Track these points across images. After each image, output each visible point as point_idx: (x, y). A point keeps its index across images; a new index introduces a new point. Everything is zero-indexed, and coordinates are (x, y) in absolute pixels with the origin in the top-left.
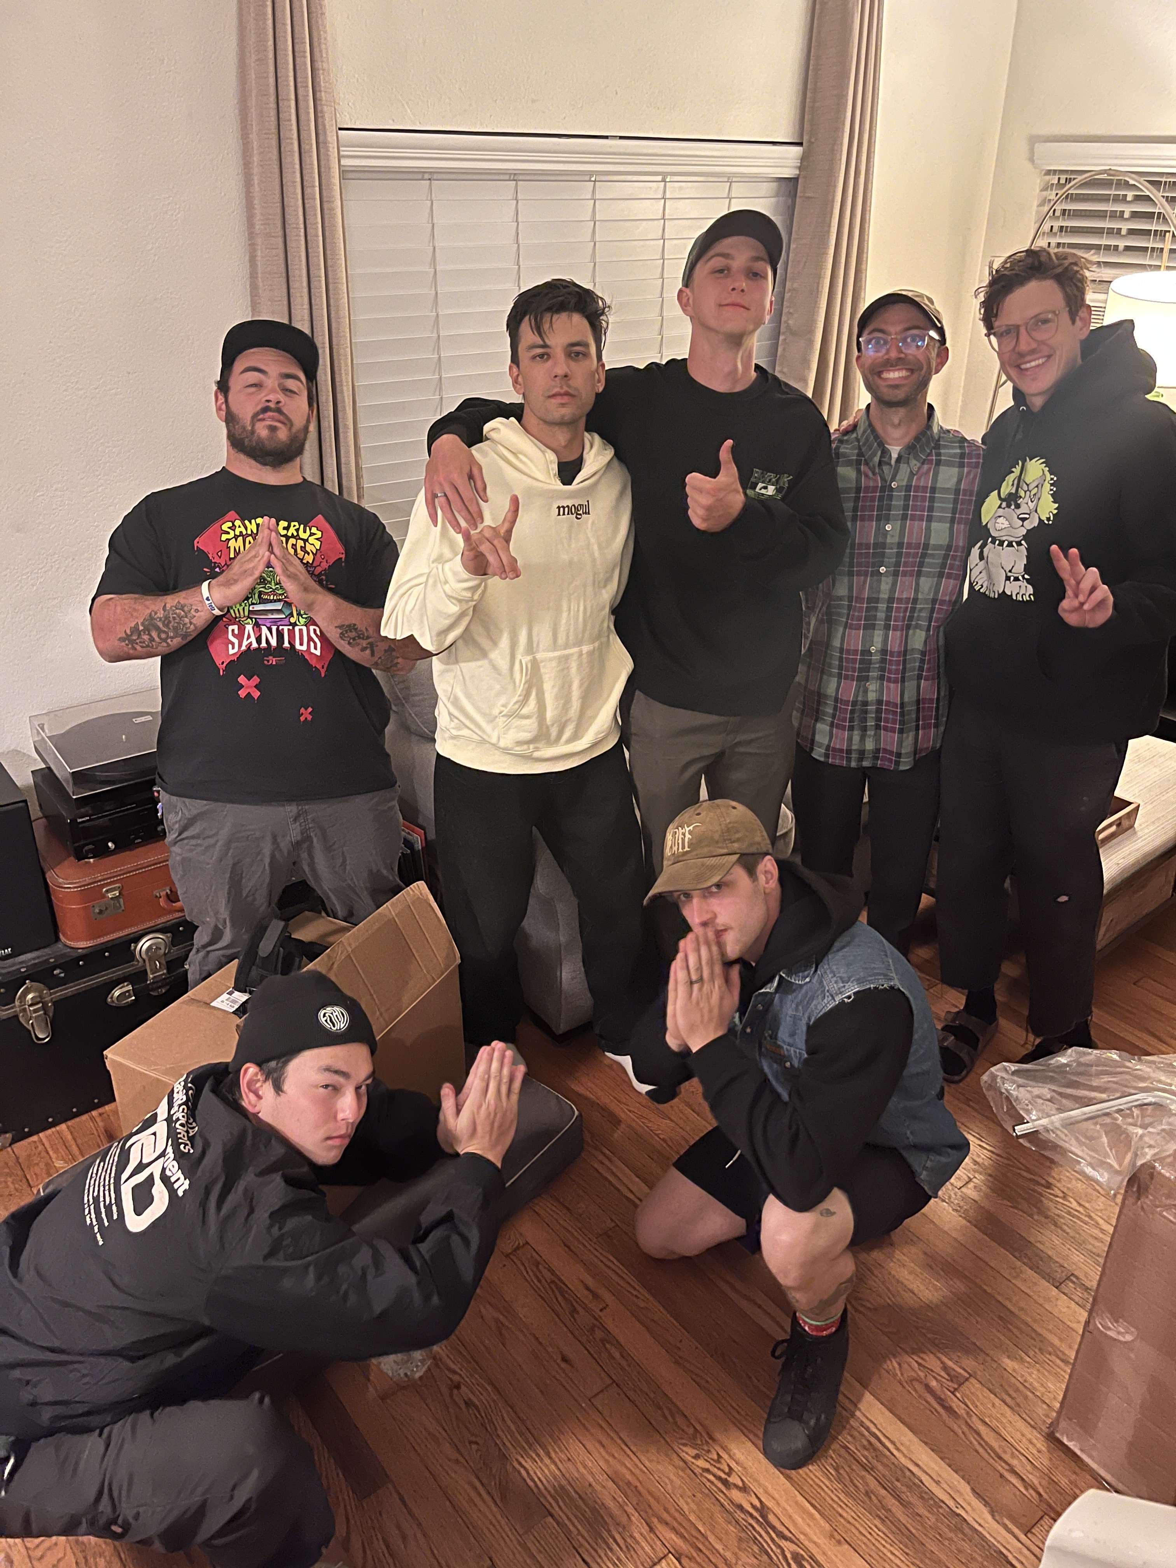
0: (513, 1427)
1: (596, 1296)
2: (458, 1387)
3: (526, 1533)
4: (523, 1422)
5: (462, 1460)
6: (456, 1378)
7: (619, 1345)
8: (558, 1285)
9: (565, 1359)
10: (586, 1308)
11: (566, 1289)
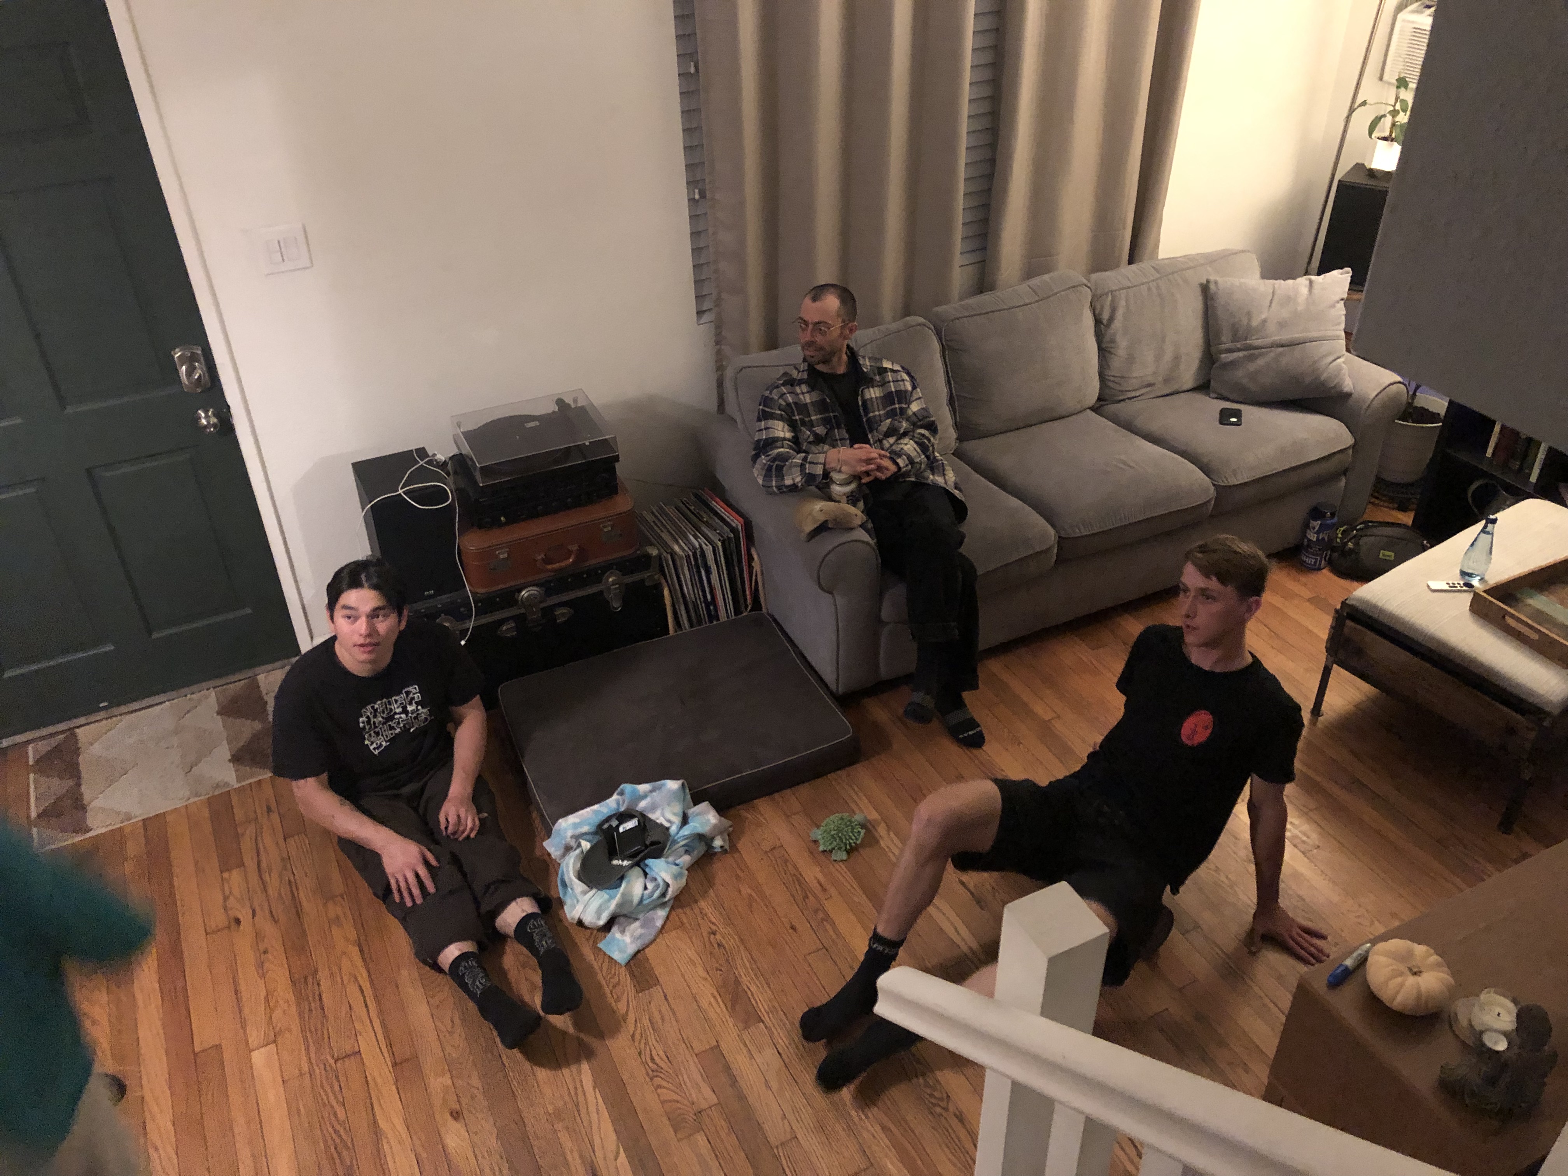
0: (748, 965)
1: (824, 890)
2: (714, 933)
3: (744, 1030)
4: (755, 962)
5: (709, 979)
6: (714, 927)
7: (833, 925)
8: (799, 879)
9: (793, 928)
10: (815, 896)
11: (803, 881)
